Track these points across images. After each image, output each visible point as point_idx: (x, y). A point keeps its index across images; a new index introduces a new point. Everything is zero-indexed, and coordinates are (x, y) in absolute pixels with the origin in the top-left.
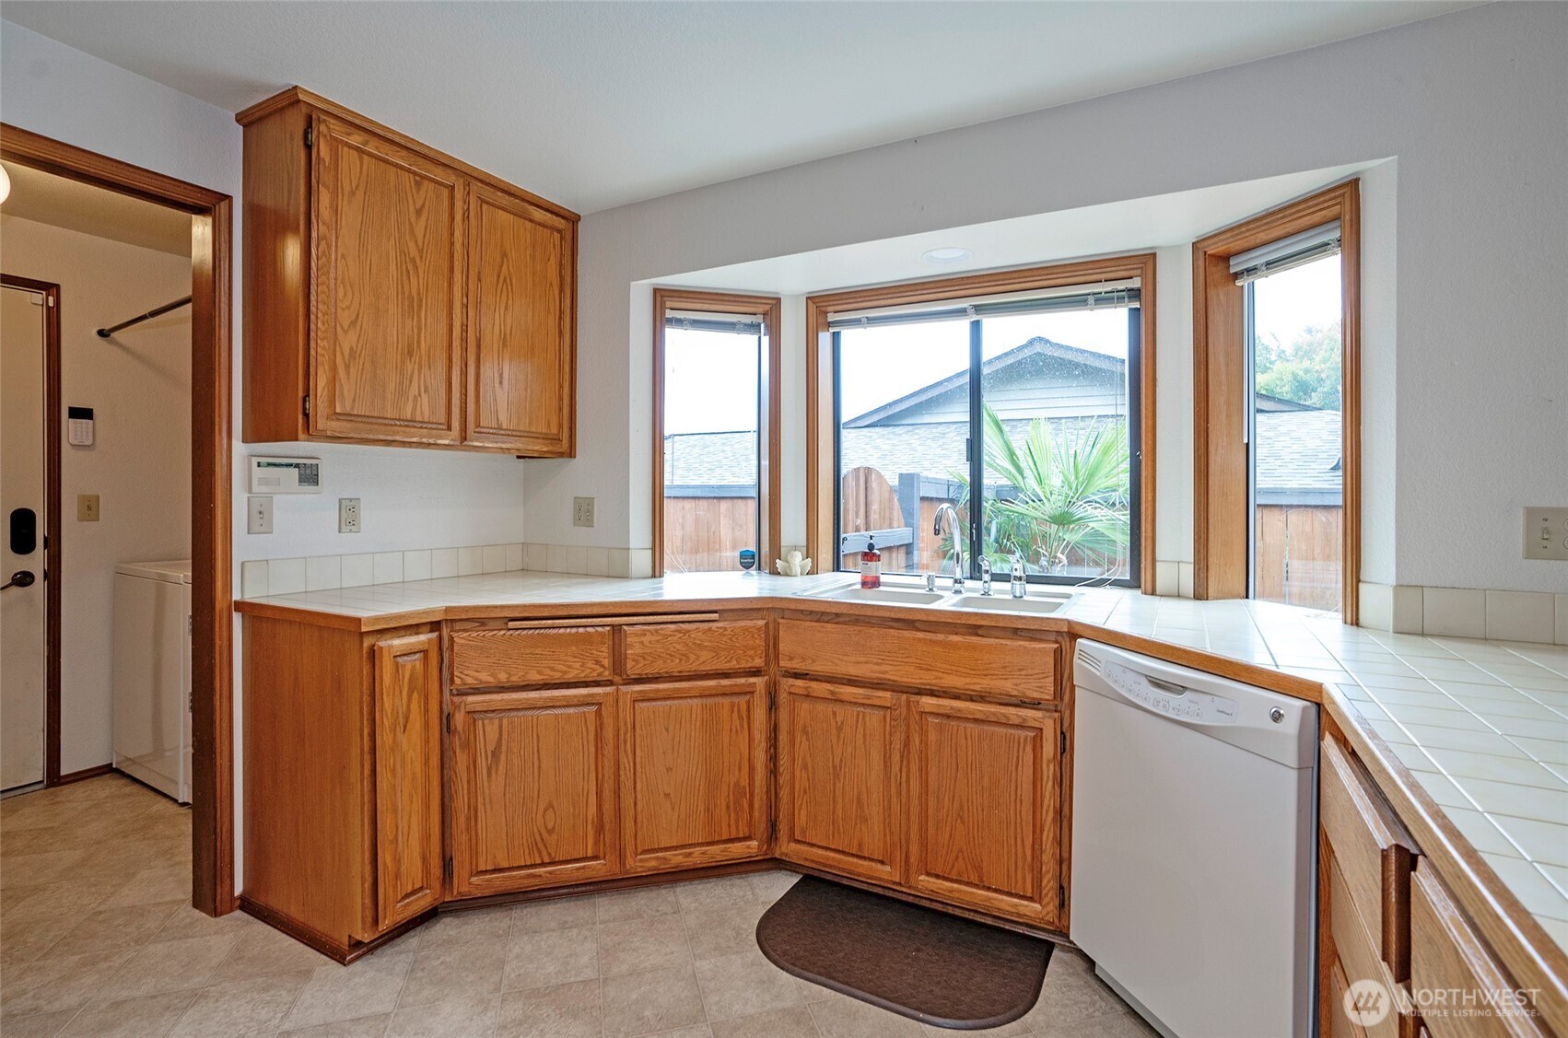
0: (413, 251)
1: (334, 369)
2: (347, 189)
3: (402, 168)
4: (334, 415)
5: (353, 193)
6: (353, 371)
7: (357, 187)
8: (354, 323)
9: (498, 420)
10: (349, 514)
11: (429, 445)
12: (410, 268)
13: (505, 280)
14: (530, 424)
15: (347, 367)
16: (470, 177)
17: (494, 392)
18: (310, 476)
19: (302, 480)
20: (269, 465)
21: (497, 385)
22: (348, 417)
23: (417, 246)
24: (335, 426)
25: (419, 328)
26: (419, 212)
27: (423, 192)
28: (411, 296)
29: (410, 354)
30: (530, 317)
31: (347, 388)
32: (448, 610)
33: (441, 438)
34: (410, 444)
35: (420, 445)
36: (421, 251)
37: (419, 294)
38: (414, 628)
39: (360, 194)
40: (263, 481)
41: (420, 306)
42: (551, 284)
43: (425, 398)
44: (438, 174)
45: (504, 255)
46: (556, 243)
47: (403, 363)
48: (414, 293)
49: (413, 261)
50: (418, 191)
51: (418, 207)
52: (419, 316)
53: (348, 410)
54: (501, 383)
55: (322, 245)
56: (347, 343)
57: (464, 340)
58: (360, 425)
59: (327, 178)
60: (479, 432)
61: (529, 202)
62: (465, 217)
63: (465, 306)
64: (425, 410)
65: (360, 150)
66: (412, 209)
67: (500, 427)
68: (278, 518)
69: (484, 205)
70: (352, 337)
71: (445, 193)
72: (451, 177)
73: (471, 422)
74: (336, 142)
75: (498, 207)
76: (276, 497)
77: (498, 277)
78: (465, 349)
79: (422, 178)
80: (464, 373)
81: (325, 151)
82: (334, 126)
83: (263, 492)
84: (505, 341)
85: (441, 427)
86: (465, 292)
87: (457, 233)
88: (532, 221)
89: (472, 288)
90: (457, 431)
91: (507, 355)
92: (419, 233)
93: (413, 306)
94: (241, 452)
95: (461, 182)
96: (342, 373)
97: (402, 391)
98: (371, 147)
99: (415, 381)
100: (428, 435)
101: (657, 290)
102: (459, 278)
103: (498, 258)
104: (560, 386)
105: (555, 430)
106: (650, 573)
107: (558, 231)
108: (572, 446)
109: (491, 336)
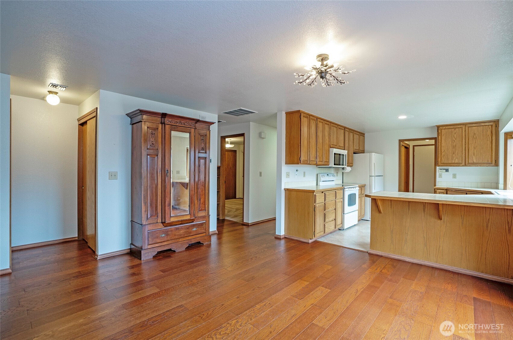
0: (454, 139)
2: (443, 135)
3: (452, 128)
4: (441, 163)
6: (444, 157)
8: (444, 151)
10: (454, 176)
11: (458, 166)
12: (454, 142)
13: (475, 138)
14: (482, 161)
15: (443, 157)
16: (465, 124)
17: (472, 157)
18: (447, 170)
19: (446, 171)
20: (441, 169)
22: (444, 163)
24: (441, 165)
25: (456, 150)
26: (455, 134)
27: (456, 130)
29: (454, 154)
30: (482, 142)
31: (443, 159)
32: (447, 188)
33: (460, 165)
34: (455, 166)
35: (457, 166)
36: (456, 139)
38: (443, 189)
39: (445, 135)
40: (440, 171)
42: (488, 135)
43: (457, 160)
44: (459, 126)
45: (475, 134)
46: (490, 127)
47: (452, 155)
48: (454, 145)
49: (454, 141)
52: (455, 148)
53: (443, 162)
54: (474, 155)
55: (439, 143)
56: (443, 154)
57: (465, 150)
58: (445, 164)
59: (440, 134)
60: (469, 163)
61: (482, 123)
62: (465, 131)
63: (465, 144)
64: (457, 161)
65: (445, 129)
66: (454, 133)
67: (474, 162)
68: (443, 176)
69: (469, 128)
70: (444, 153)
71: (460, 129)
72: (462, 126)
73: (467, 162)
74: (441, 129)
75: (473, 127)
76: (443, 173)
77: (473, 138)
78: (465, 151)
79: (456, 128)
80: (465, 155)
81: (440, 131)
82: (441, 128)
83: (440, 173)
84: (475, 148)
85: (460, 163)
86: (465, 142)
87: (463, 134)
88: (482, 126)
89: (467, 141)
90: (463, 163)
91: (475, 150)
92: (455, 137)
93: (454, 147)
94: (438, 168)
95: (464, 126)
96: (442, 158)
97: (452, 159)
98: (447, 128)
99: (455, 157)
100: (458, 165)
101: (505, 133)
102: (464, 140)
103: (473, 135)
104: (492, 153)
105: (490, 162)
106: (503, 189)
107: (491, 125)
108: (497, 164)
109: (471, 148)
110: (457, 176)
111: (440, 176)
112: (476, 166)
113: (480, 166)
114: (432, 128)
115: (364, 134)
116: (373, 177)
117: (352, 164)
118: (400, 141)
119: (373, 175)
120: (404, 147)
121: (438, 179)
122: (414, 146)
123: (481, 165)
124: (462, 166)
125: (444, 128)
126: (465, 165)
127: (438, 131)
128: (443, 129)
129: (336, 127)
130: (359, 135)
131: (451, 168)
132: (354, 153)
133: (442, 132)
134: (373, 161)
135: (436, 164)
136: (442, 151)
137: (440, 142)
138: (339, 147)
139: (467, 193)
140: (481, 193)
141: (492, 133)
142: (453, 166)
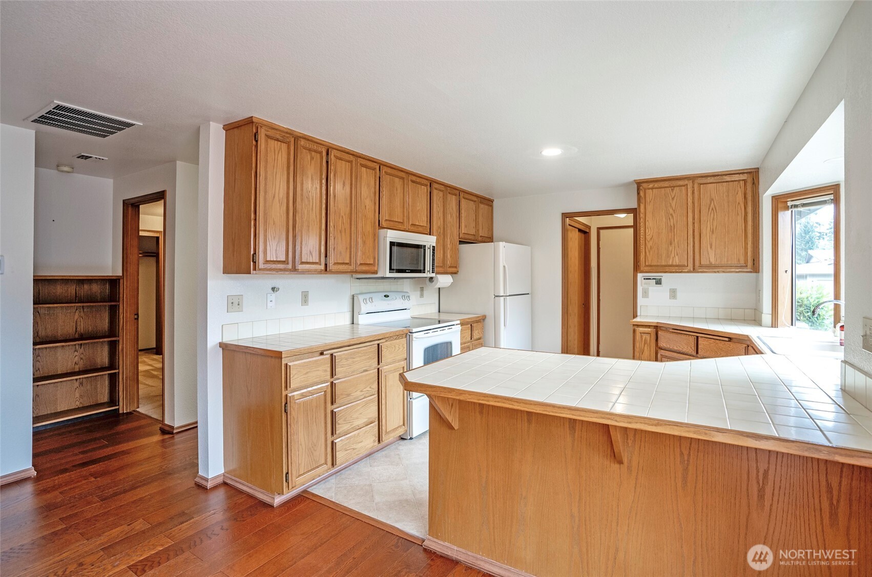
0: (671, 211)
1: (645, 253)
2: (648, 201)
3: (667, 187)
4: (646, 266)
5: (650, 201)
6: (651, 253)
7: (652, 199)
8: (651, 239)
9: (710, 261)
10: (673, 294)
11: (680, 272)
12: (671, 217)
13: (712, 209)
14: (727, 261)
15: (649, 252)
16: (692, 178)
17: (708, 251)
18: (659, 282)
19: (657, 283)
20: (647, 279)
21: (709, 249)
22: (651, 266)
23: (673, 209)
24: (647, 269)
25: (674, 235)
26: (673, 199)
27: (674, 191)
28: (671, 226)
29: (671, 244)
30: (726, 219)
31: (649, 257)
32: (658, 323)
33: (684, 269)
34: (673, 272)
35: (677, 272)
36: (674, 211)
37: (674, 224)
38: (649, 326)
39: (652, 201)
40: (645, 284)
41: (674, 229)
42: (739, 203)
43: (677, 257)
44: (681, 183)
45: (712, 200)
46: (742, 186)
47: (668, 247)
48: (672, 225)
49: (672, 215)
50: (673, 192)
51: (673, 197)
52: (674, 232)
53: (650, 264)
54: (711, 247)
55: (642, 220)
56: (649, 245)
57: (694, 235)
58: (654, 268)
59: (643, 201)
60: (701, 266)
61: (726, 175)
62: (693, 193)
63: (694, 223)
64: (677, 261)
65: (652, 189)
66: (671, 199)
67: (711, 263)
68: (650, 294)
69: (701, 186)
70: (651, 243)
71: (683, 188)
72: (686, 182)
73: (697, 263)
74: (645, 190)
75: (708, 183)
76: (650, 288)
77: (709, 209)
78: (694, 238)
79: (674, 187)
80: (694, 246)
81: (642, 194)
82: (645, 185)
83: (646, 286)
84: (713, 231)
85: (684, 266)
86: (694, 219)
87: (689, 200)
88: (727, 182)
89: (696, 217)
90: (691, 267)
91: (714, 236)
92: (673, 204)
93: (671, 229)
94: (640, 275)
95: (691, 181)
96: (648, 254)
97: (668, 256)
98: (656, 186)
99: (673, 252)
100: (678, 269)
101: (773, 197)
102: (690, 214)
103: (709, 202)
104: (746, 244)
105: (742, 262)
106: (771, 325)
107: (743, 180)
108: (756, 268)
109: (706, 232)
110: (679, 294)
111: (646, 294)
112: (715, 272)
113: (724, 272)
114: (627, 185)
115: (492, 201)
116: (502, 298)
117: (456, 267)
118: (565, 216)
119: (501, 295)
120: (577, 230)
121: (641, 301)
122: (599, 229)
123: (725, 270)
124: (688, 272)
125: (651, 186)
126: (694, 269)
127: (638, 194)
128: (649, 189)
129: (403, 178)
130: (475, 201)
131: (665, 277)
132: (461, 242)
133: (647, 195)
134: (502, 262)
135: (637, 268)
136: (648, 238)
137: (643, 217)
138: (412, 228)
139: (697, 337)
140: (727, 339)
141: (745, 198)
142: (671, 272)
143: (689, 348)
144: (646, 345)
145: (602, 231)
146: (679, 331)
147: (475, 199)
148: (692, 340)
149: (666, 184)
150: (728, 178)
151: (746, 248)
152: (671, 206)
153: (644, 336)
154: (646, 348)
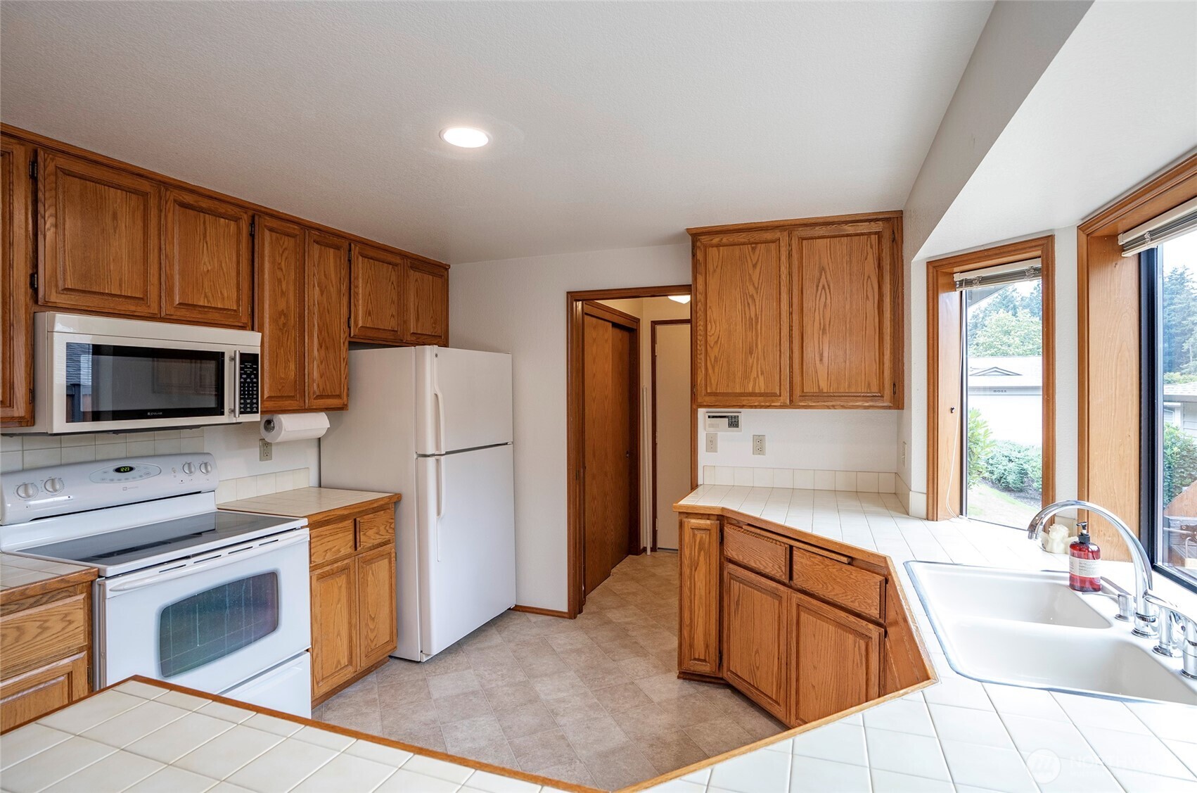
0: (752, 290)
1: (706, 369)
2: (711, 270)
3: (744, 244)
4: (707, 394)
5: (715, 271)
6: (716, 370)
7: (717, 267)
8: (716, 342)
9: (819, 386)
10: (759, 445)
11: (768, 407)
12: (750, 301)
13: (824, 287)
14: (849, 386)
15: (714, 368)
16: (788, 228)
17: (815, 367)
18: (734, 423)
19: (731, 425)
20: (714, 417)
21: (818, 362)
22: (715, 394)
23: (754, 286)
24: (708, 399)
25: (757, 336)
26: (754, 266)
27: (757, 252)
28: (751, 319)
29: (751, 353)
30: (848, 307)
31: (713, 378)
32: (722, 509)
33: (773, 401)
34: (756, 407)
35: (761, 407)
36: (756, 289)
37: (756, 315)
38: (709, 516)
39: (718, 270)
40: (712, 425)
41: (757, 323)
42: (869, 277)
43: (761, 378)
44: (768, 236)
45: (822, 269)
46: (873, 243)
47: (746, 359)
48: (753, 316)
49: (752, 297)
50: (754, 253)
51: (754, 262)
52: (756, 329)
53: (714, 390)
54: (821, 360)
55: (699, 304)
56: (713, 354)
57: (791, 336)
58: (720, 398)
59: (701, 269)
60: (804, 396)
61: (846, 222)
62: (790, 255)
63: (791, 313)
64: (761, 386)
65: (718, 246)
66: (750, 265)
67: (821, 391)
68: (720, 444)
69: (804, 241)
70: (716, 350)
71: (773, 246)
72: (777, 234)
73: (797, 392)
74: (705, 247)
75: (816, 238)
76: (719, 433)
77: (817, 286)
78: (791, 342)
79: (756, 243)
80: (791, 358)
81: (700, 256)
82: (704, 239)
83: (712, 430)
84: (824, 329)
85: (774, 395)
86: (791, 305)
87: (783, 268)
88: (848, 235)
89: (795, 300)
90: (785, 397)
91: (826, 340)
92: (755, 278)
93: (752, 324)
94: (702, 413)
95: (786, 233)
96: (710, 371)
97: (746, 376)
98: (725, 240)
99: (755, 368)
100: (766, 400)
101: (929, 263)
102: (785, 297)
103: (817, 273)
104: (881, 354)
105: (875, 389)
106: (925, 517)
107: (876, 233)
108: (898, 400)
109: (812, 329)
110: (768, 445)
111: (712, 445)
112: (828, 407)
113: (843, 407)
114: (675, 239)
115: (446, 268)
116: (431, 461)
117: (339, 396)
118: (573, 296)
119: (429, 453)
121: (704, 457)
122: (655, 324)
123: (845, 404)
124: (781, 407)
125: (716, 240)
126: (791, 401)
127: (694, 255)
128: (712, 247)
130: (396, 265)
131: (745, 415)
132: (354, 345)
133: (709, 259)
134: (431, 385)
135: (695, 398)
136: (711, 340)
137: (703, 300)
138: (183, 313)
139: (791, 547)
140: (845, 560)
141: (880, 267)
142: (751, 407)
143: (776, 567)
144: (702, 552)
145: (658, 328)
146: (758, 531)
147: (398, 260)
148: (781, 552)
149: (742, 238)
150: (850, 229)
151: (881, 363)
152: (751, 279)
153: (699, 534)
154: (702, 558)
